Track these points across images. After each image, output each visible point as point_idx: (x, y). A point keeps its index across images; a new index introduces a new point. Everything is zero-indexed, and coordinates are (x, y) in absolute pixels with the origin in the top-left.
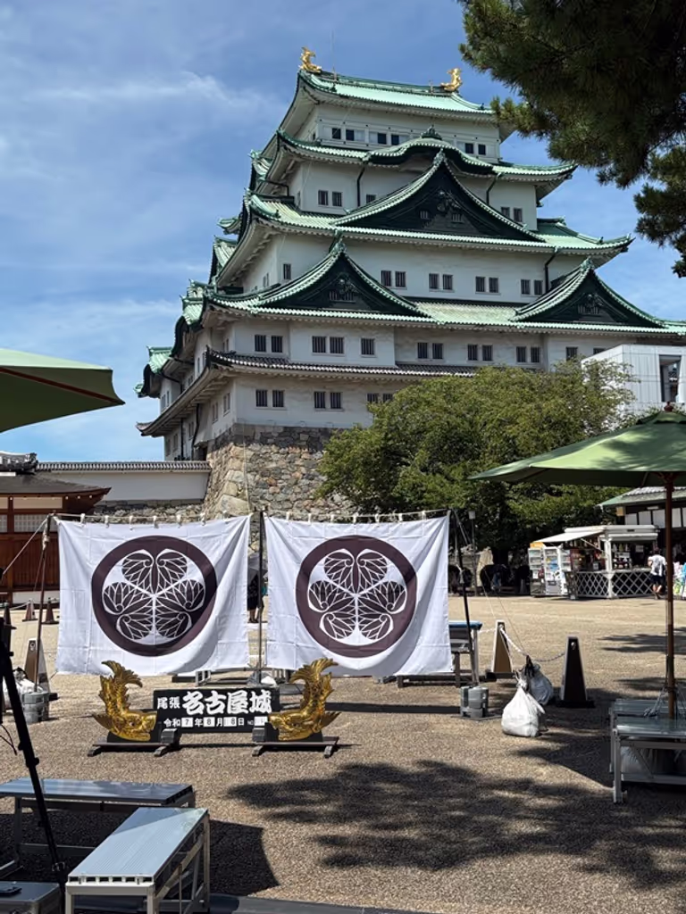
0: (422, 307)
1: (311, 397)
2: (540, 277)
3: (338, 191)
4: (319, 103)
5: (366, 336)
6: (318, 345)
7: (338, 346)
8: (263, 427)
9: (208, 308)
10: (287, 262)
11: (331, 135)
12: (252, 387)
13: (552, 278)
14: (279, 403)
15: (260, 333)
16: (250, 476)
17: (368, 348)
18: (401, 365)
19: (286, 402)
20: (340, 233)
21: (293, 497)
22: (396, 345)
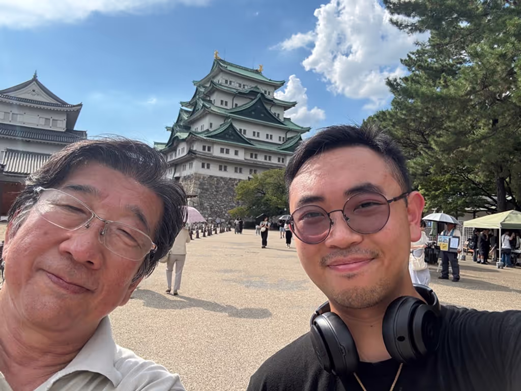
0: (252, 142)
1: (218, 166)
2: (284, 136)
3: (227, 101)
4: (222, 71)
5: (237, 149)
6: (222, 151)
7: (228, 152)
8: (204, 175)
9: (191, 136)
10: (211, 122)
11: (224, 82)
12: (200, 162)
13: (288, 137)
14: (208, 167)
15: (205, 145)
16: (199, 190)
17: (236, 153)
18: (245, 159)
19: (211, 168)
20: (230, 116)
21: (212, 197)
22: (245, 153)
